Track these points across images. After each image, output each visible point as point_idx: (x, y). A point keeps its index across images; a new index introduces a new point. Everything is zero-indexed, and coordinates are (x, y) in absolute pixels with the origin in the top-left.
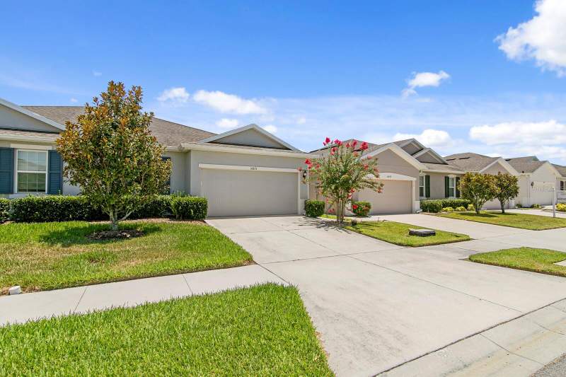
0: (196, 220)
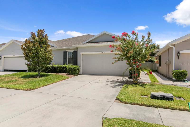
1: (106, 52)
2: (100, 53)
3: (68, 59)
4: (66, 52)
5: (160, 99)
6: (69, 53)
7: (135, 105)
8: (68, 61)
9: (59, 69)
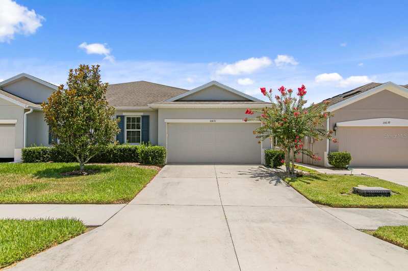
0: (154, 165)
1: (218, 121)
2: (208, 121)
3: (128, 132)
4: (122, 117)
5: (374, 196)
6: (129, 119)
7: (353, 207)
8: (128, 135)
9: (115, 155)
